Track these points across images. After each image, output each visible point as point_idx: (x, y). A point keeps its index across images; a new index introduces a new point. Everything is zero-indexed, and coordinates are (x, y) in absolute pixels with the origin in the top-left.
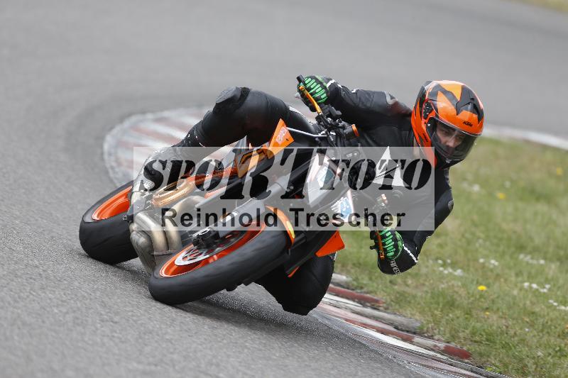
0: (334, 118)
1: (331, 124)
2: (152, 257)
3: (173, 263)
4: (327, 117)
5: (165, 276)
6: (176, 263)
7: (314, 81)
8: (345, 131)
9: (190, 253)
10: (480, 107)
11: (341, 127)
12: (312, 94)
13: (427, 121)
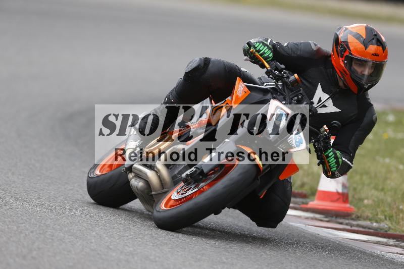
0: (280, 71)
1: (278, 76)
2: (150, 196)
3: (170, 199)
4: (275, 71)
5: (165, 209)
6: (172, 198)
7: (261, 44)
8: (289, 80)
9: (183, 188)
10: (382, 40)
11: (285, 77)
12: (261, 55)
13: (343, 59)
